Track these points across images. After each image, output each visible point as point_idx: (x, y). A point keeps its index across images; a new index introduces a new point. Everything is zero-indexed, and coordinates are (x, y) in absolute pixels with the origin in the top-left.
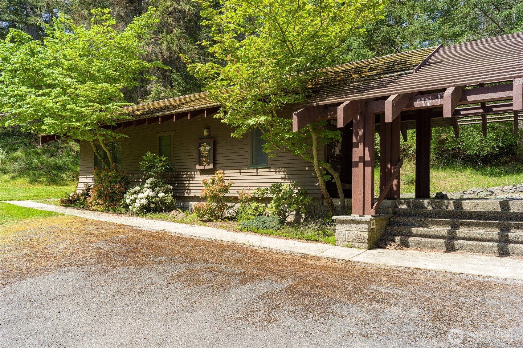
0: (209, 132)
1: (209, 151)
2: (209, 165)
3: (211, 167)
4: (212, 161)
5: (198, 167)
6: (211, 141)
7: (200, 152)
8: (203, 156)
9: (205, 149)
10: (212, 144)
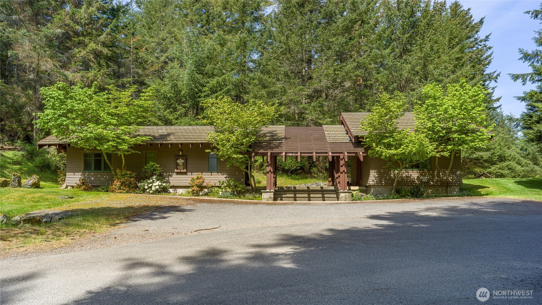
0: (182, 153)
1: (183, 163)
2: (183, 169)
3: (185, 171)
4: (185, 168)
5: (176, 171)
6: (185, 158)
7: (177, 163)
8: (179, 165)
9: (180, 161)
10: (185, 159)
